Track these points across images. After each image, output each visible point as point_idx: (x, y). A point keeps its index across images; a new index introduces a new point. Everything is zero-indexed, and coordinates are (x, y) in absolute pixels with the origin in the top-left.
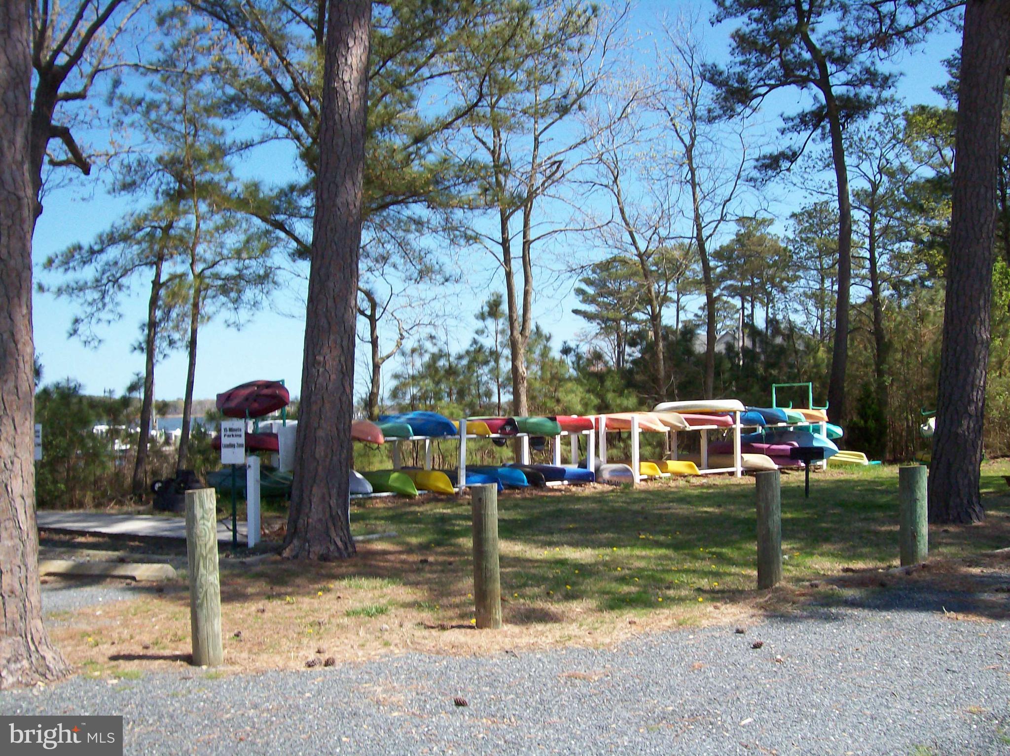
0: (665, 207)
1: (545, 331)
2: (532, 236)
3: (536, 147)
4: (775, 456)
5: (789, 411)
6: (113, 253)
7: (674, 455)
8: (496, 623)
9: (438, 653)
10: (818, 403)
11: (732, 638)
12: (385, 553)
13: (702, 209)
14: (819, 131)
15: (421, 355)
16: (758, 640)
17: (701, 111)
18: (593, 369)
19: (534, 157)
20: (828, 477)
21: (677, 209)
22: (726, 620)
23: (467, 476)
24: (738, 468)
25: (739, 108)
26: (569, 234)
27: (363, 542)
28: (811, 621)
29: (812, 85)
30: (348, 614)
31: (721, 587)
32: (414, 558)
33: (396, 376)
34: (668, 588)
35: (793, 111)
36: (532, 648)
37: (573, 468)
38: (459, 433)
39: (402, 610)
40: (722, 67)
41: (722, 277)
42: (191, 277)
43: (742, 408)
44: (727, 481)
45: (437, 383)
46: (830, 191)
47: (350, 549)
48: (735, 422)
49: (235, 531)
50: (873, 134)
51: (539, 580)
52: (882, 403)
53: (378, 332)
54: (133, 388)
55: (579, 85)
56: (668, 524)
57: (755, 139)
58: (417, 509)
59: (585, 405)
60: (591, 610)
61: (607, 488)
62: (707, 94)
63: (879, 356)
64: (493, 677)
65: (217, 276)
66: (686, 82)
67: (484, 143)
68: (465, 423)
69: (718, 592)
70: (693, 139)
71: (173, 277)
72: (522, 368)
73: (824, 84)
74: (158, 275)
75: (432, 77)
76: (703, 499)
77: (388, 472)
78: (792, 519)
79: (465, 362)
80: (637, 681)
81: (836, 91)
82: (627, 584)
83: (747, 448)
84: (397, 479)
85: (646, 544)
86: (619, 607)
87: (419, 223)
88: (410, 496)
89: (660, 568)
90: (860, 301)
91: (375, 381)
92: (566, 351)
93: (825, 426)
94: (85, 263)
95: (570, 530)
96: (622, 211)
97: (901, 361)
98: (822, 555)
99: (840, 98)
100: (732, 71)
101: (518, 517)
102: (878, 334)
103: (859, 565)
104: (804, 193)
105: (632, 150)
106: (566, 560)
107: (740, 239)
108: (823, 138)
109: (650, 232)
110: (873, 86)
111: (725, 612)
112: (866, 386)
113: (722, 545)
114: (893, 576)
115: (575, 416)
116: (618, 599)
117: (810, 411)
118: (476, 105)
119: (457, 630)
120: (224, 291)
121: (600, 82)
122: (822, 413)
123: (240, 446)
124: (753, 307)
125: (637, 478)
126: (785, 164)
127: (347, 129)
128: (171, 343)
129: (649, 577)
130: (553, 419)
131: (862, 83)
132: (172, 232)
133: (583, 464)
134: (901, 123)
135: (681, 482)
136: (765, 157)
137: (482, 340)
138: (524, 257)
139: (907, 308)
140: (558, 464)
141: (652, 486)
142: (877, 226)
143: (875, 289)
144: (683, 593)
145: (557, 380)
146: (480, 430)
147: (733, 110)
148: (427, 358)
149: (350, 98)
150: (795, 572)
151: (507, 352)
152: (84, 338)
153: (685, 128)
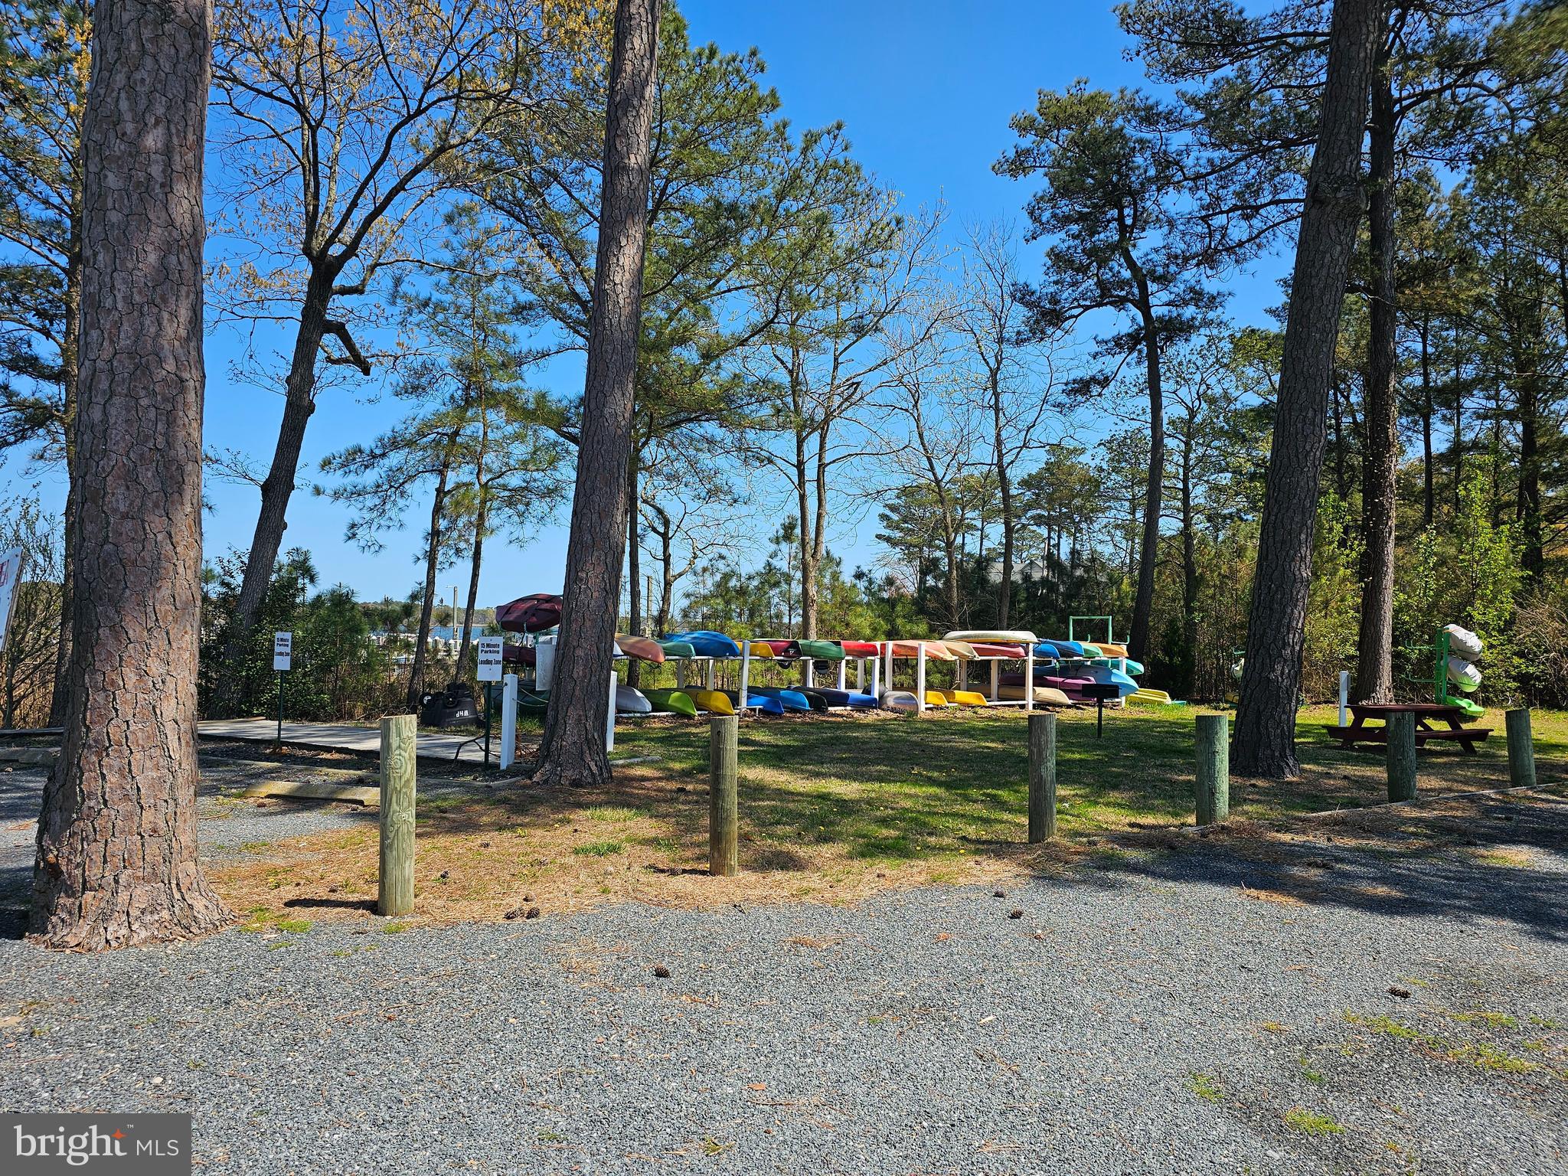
0: (965, 432)
1: (836, 554)
2: (827, 459)
3: (836, 368)
4: (1069, 691)
5: (1086, 645)
6: (395, 458)
7: (963, 685)
8: (731, 869)
9: (659, 904)
10: (1119, 637)
11: (988, 901)
12: (644, 779)
13: (1004, 434)
14: (1135, 354)
15: (712, 574)
16: (1019, 908)
17: (1009, 333)
18: (885, 595)
19: (833, 378)
20: (1126, 715)
21: (977, 434)
22: (986, 879)
23: (749, 698)
24: (1030, 701)
25: (1050, 330)
26: (866, 458)
27: (623, 766)
28: (1083, 887)
29: (1130, 306)
30: (576, 852)
31: (989, 837)
32: (673, 785)
33: (688, 596)
34: (930, 834)
35: (1108, 334)
36: (764, 901)
37: (856, 693)
38: (742, 654)
39: (639, 847)
40: (1034, 286)
41: (1029, 506)
42: (477, 486)
43: (1036, 640)
44: (1017, 714)
45: (728, 603)
46: (1142, 418)
47: (605, 775)
48: (1027, 654)
49: (487, 751)
50: (1194, 358)
51: (795, 816)
52: (1191, 640)
53: (671, 550)
54: (414, 597)
55: (881, 306)
56: (946, 759)
57: (1063, 362)
58: (694, 730)
59: (875, 630)
60: (840, 856)
61: (890, 715)
62: (1018, 316)
63: (1188, 591)
64: (710, 939)
65: (505, 487)
66: (996, 302)
67: (782, 362)
68: (749, 645)
69: (984, 842)
70: (999, 363)
71: (458, 486)
72: (813, 591)
73: (1144, 305)
74: (443, 482)
75: (729, 291)
76: (987, 733)
77: (670, 691)
78: (1081, 760)
79: (755, 583)
80: (870, 953)
81: (1156, 312)
82: (887, 827)
83: (1039, 681)
84: (678, 699)
85: (918, 781)
86: (872, 855)
87: (711, 441)
88: (690, 717)
89: (927, 809)
90: (1169, 533)
91: (666, 599)
92: (859, 576)
93: (1125, 662)
94: (366, 467)
95: (842, 759)
96: (921, 436)
97: (1213, 597)
98: (1107, 804)
99: (1160, 319)
100: (1045, 291)
101: (792, 743)
102: (1189, 567)
103: (1149, 820)
104: (1114, 419)
105: (933, 373)
106: (829, 794)
107: (1049, 468)
108: (1139, 363)
109: (949, 457)
110: (1196, 305)
111: (987, 868)
112: (1172, 622)
113: (999, 786)
114: (1185, 837)
115: (862, 642)
116: (873, 845)
117: (1109, 646)
118: (772, 321)
119: (687, 876)
120: (510, 503)
121: (905, 302)
122: (1123, 648)
123: (498, 662)
124: (1059, 537)
125: (922, 707)
126: (1095, 389)
127: (617, 334)
128: (458, 551)
129: (912, 819)
130: (838, 644)
131: (1186, 303)
132: (459, 440)
133: (867, 691)
134: (1226, 346)
135: (968, 713)
136: (1075, 381)
137: (775, 562)
138: (818, 480)
139: (1224, 542)
140: (843, 689)
141: (938, 715)
142: (1192, 456)
143: (1187, 522)
144: (946, 841)
145: (847, 603)
146: (764, 652)
147: (1043, 332)
148: (718, 577)
149: (621, 302)
150: (1075, 824)
151: (799, 575)
152: (363, 543)
153: (990, 349)
